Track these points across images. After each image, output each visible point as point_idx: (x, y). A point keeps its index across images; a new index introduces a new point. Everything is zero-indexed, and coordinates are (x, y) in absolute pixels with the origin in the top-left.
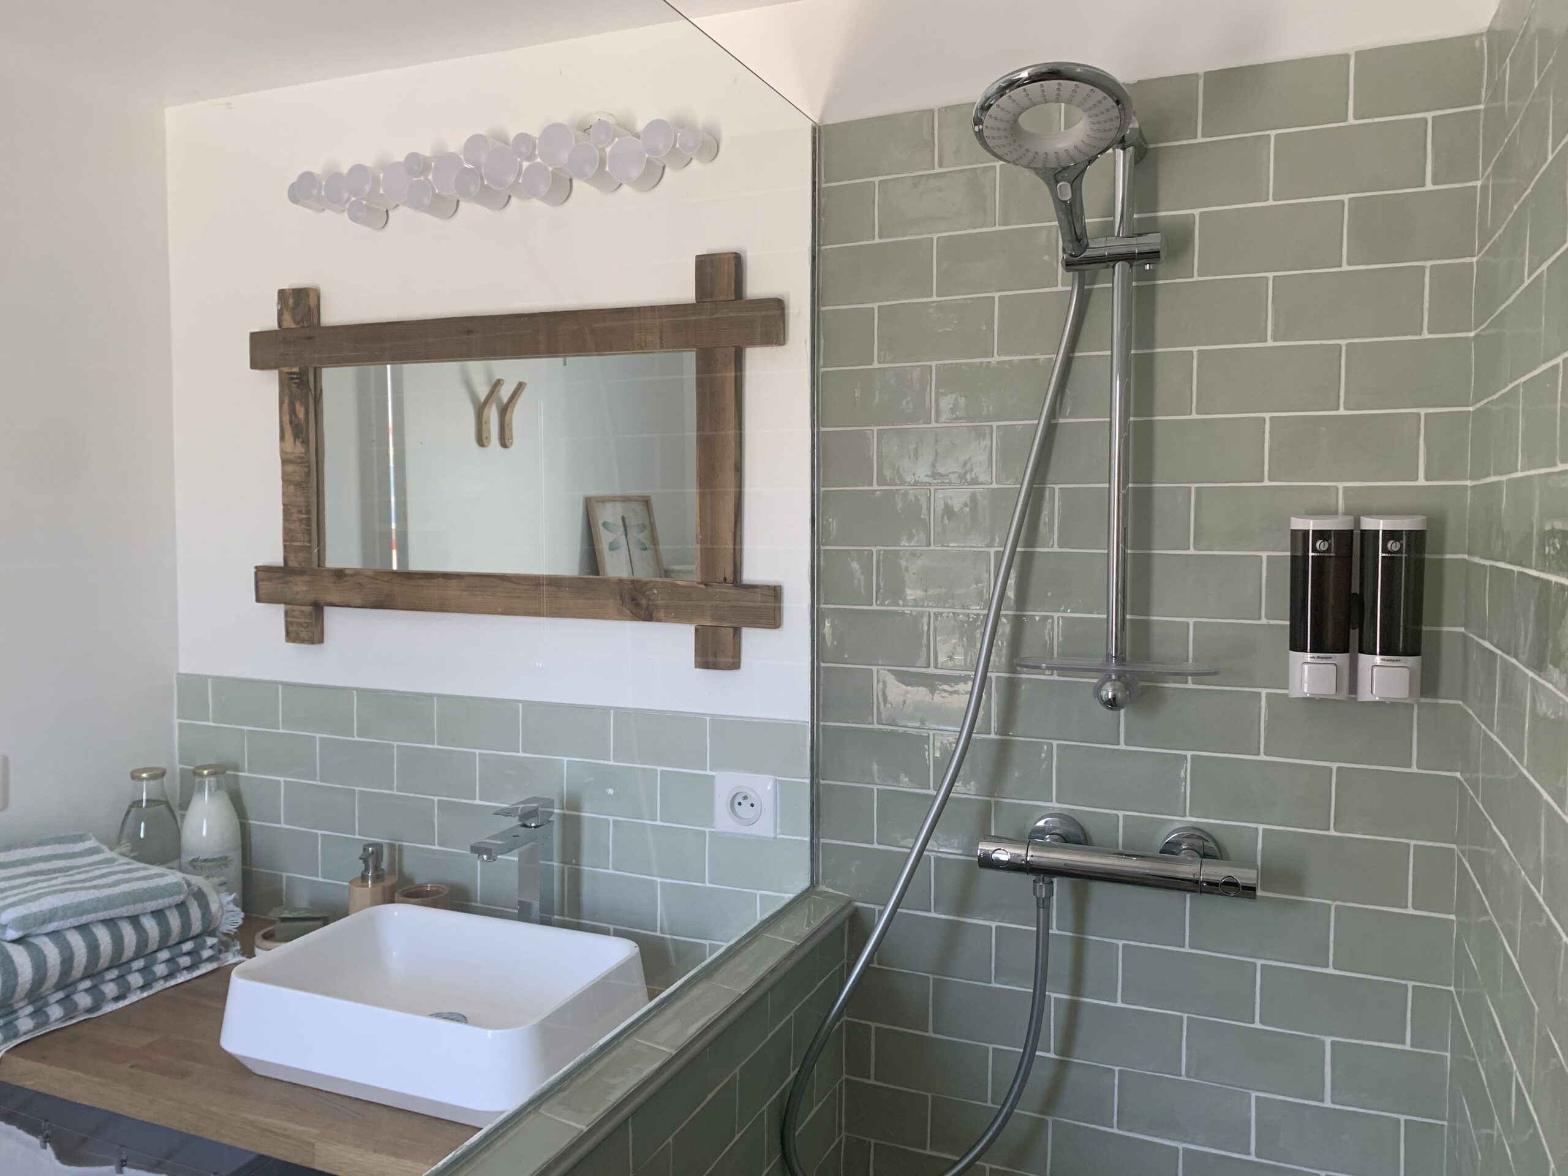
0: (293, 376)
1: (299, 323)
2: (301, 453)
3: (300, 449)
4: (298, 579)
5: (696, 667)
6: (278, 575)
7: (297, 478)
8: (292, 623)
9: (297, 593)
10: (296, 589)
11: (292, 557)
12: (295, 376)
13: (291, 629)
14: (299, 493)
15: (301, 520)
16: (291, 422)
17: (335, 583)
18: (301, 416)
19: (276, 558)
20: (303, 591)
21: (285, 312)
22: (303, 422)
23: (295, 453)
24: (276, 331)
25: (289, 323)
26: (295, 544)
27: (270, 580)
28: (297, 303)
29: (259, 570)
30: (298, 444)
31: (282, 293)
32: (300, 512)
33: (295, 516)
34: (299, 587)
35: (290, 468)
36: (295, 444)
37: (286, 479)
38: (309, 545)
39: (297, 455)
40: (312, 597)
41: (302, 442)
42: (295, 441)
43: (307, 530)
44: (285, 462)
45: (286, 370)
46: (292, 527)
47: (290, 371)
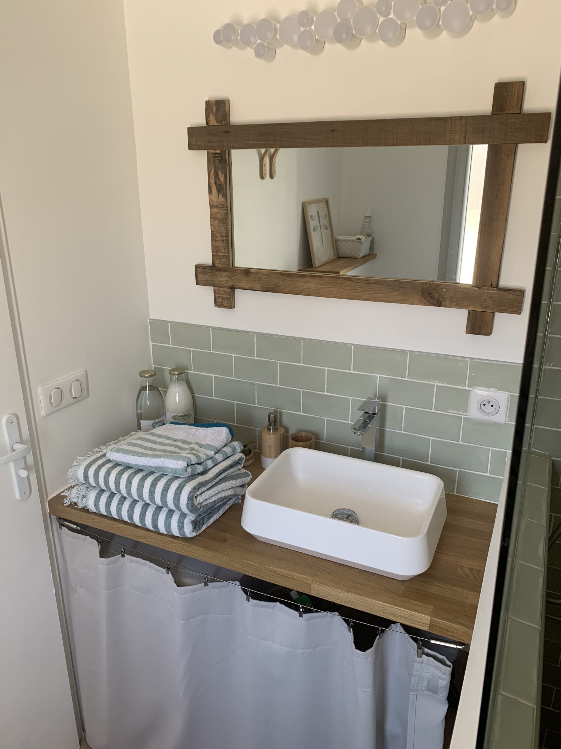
0: (217, 155)
1: (220, 122)
2: (223, 202)
3: (221, 199)
4: (223, 274)
5: (466, 333)
6: (210, 271)
7: (220, 217)
8: (218, 297)
9: (221, 281)
10: (220, 279)
11: (217, 261)
12: (218, 155)
13: (218, 300)
14: (221, 225)
15: (223, 241)
16: (215, 184)
17: (244, 277)
18: (222, 179)
19: (208, 260)
20: (224, 280)
21: (211, 115)
22: (223, 183)
23: (218, 202)
24: (205, 127)
25: (213, 122)
26: (219, 254)
27: (204, 273)
28: (218, 109)
29: (197, 267)
30: (220, 196)
31: (208, 103)
32: (222, 236)
33: (219, 238)
34: (223, 278)
35: (215, 210)
36: (218, 196)
37: (213, 217)
38: (228, 255)
39: (220, 203)
40: (230, 284)
41: (223, 196)
42: (218, 194)
43: (227, 246)
44: (211, 207)
45: (212, 151)
46: (217, 244)
47: (214, 152)
